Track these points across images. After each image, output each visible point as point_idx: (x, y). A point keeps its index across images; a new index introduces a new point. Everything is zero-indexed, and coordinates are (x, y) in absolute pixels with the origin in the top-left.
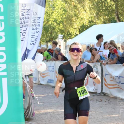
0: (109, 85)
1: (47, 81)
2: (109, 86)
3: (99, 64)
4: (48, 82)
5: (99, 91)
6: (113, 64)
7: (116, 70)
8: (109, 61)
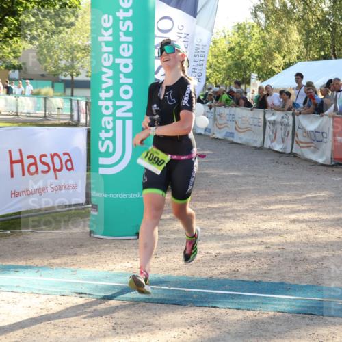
0: (301, 142)
1: (224, 133)
2: (301, 145)
3: (291, 114)
4: (226, 136)
5: (288, 151)
6: (308, 114)
7: (311, 122)
8: (303, 109)
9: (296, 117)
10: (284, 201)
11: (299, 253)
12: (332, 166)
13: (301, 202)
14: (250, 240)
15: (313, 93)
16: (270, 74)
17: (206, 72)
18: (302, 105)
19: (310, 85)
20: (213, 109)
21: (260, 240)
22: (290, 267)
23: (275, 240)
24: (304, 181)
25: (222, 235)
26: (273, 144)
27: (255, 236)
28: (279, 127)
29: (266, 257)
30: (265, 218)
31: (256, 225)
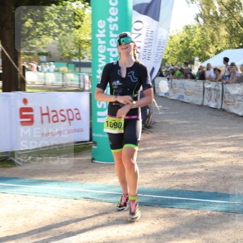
1: (177, 96)
2: (228, 103)
3: (221, 83)
5: (219, 107)
6: (232, 83)
8: (229, 80)
9: (224, 85)
10: (217, 140)
11: (226, 173)
13: (228, 140)
14: (195, 165)
15: (235, 70)
17: (165, 57)
19: (233, 64)
20: (170, 80)
21: (201, 164)
22: (221, 182)
23: (211, 164)
24: (230, 127)
25: (177, 161)
26: (209, 103)
27: (198, 162)
28: (213, 92)
29: (205, 176)
30: (205, 151)
31: (199, 155)
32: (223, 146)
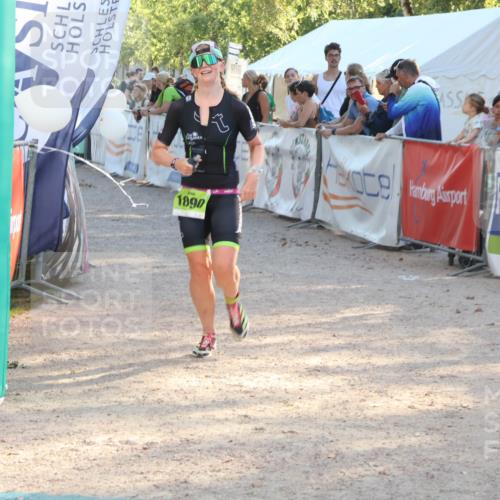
2: (334, 202)
3: (314, 133)
5: (306, 215)
6: (351, 134)
7: (357, 152)
8: (340, 124)
10: (297, 327)
11: (325, 441)
12: (400, 249)
13: (331, 327)
14: (220, 414)
15: (363, 90)
16: (269, 45)
17: (128, 37)
18: (337, 115)
19: (354, 71)
20: (144, 119)
21: (242, 412)
22: (307, 472)
23: (273, 411)
24: (339, 283)
25: (160, 401)
26: (273, 200)
27: (230, 403)
28: (287, 162)
29: (254, 451)
30: (254, 364)
31: (234, 380)
32: (316, 350)
